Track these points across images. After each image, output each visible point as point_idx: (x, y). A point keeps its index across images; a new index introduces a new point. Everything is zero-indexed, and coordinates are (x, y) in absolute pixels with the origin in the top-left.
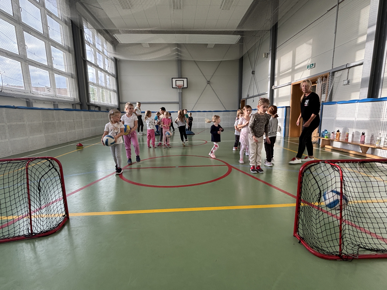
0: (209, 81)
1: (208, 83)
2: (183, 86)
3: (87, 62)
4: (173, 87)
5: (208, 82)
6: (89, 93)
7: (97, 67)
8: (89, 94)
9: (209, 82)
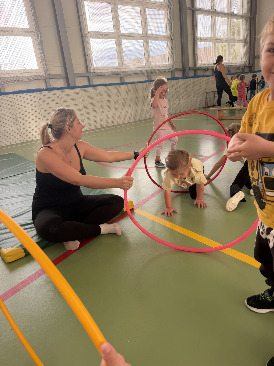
3: (196, 11)
6: (196, 53)
7: (214, 13)
8: (196, 55)
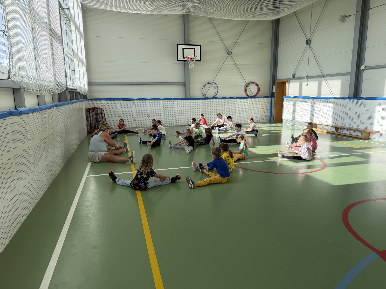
0: (231, 51)
2: (195, 58)
4: (179, 59)
9: (229, 53)
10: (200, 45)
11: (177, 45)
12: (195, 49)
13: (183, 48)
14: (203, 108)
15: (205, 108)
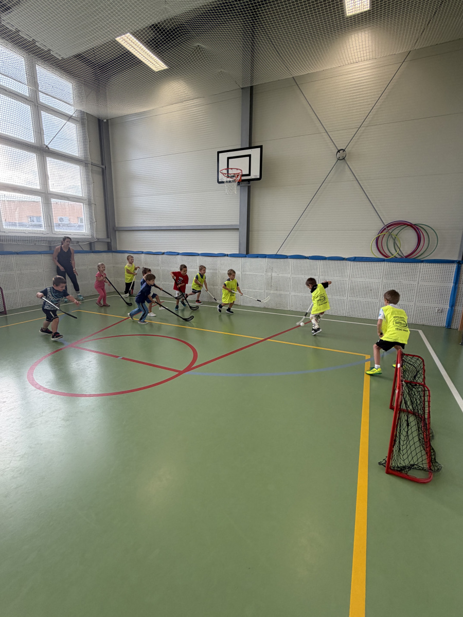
0: (344, 151)
1: (339, 159)
2: (249, 175)
4: (220, 181)
5: (340, 155)
9: (342, 156)
10: (261, 147)
11: (219, 153)
12: (249, 156)
13: (229, 158)
14: (269, 274)
15: (273, 274)
